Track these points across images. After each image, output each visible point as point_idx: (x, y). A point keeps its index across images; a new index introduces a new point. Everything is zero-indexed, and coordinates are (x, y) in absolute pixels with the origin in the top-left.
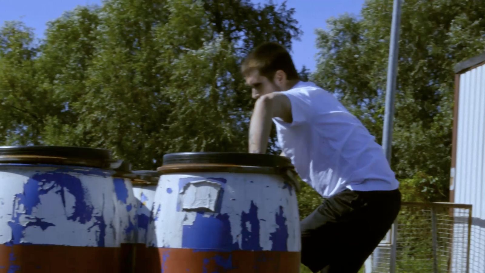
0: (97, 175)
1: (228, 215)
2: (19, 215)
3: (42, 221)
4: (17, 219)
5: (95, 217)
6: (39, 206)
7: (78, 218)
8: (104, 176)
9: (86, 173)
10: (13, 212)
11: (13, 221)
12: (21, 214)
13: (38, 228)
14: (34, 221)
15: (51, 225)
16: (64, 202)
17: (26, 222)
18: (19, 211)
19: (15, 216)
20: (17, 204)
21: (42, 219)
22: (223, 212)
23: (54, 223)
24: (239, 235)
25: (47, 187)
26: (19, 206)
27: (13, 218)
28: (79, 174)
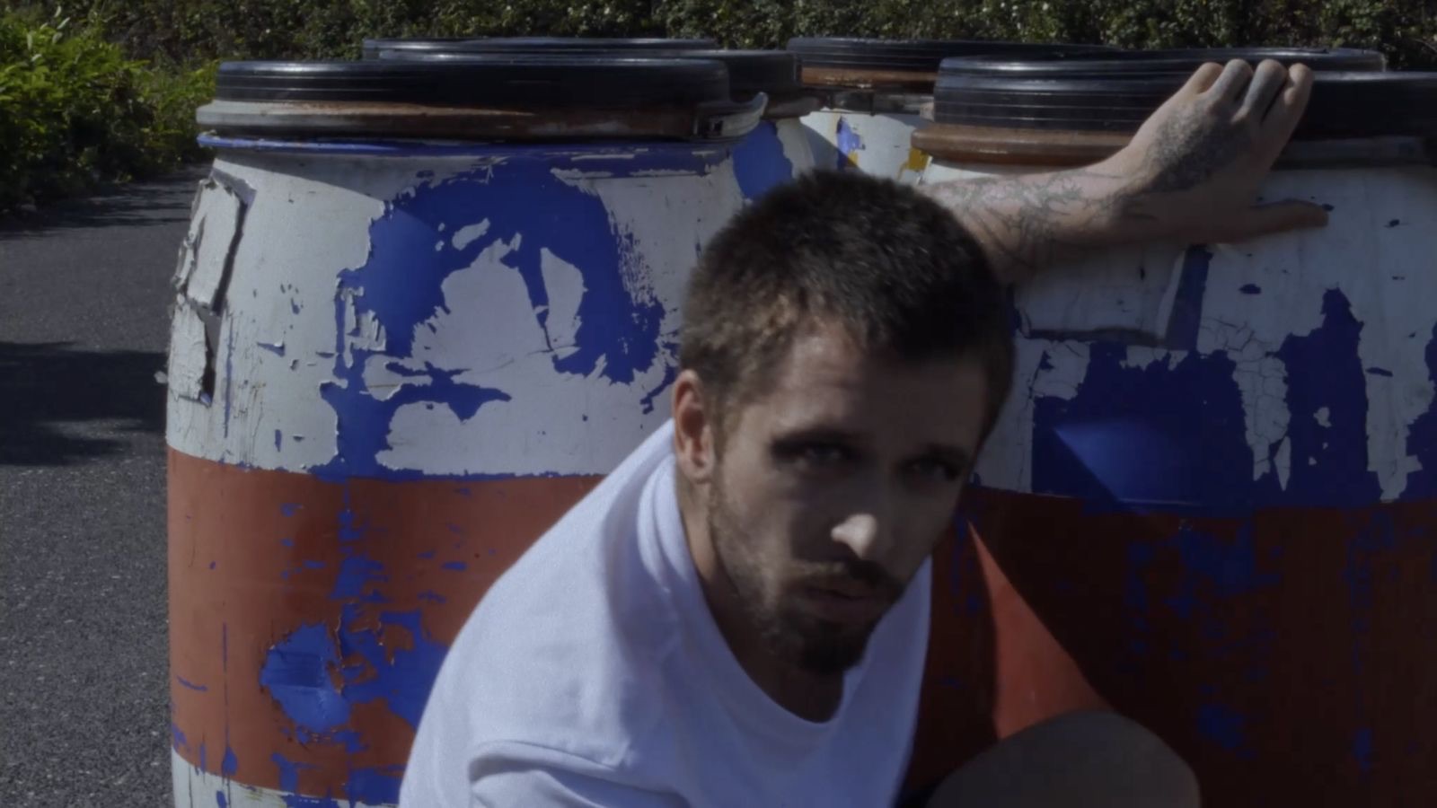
0: (669, 172)
1: (1232, 356)
2: (361, 356)
3: (457, 379)
4: (355, 375)
5: (668, 346)
6: (439, 318)
7: (601, 362)
8: (699, 168)
9: (620, 170)
10: (340, 347)
11: (343, 384)
12: (370, 353)
13: (443, 410)
14: (426, 380)
15: (495, 394)
16: (538, 295)
17: (394, 386)
18: (363, 343)
19: (349, 363)
20: (350, 311)
21: (458, 372)
22: (1206, 344)
23: (504, 390)
24: (1279, 442)
25: (463, 238)
26: (358, 321)
27: (340, 370)
28: (591, 174)
